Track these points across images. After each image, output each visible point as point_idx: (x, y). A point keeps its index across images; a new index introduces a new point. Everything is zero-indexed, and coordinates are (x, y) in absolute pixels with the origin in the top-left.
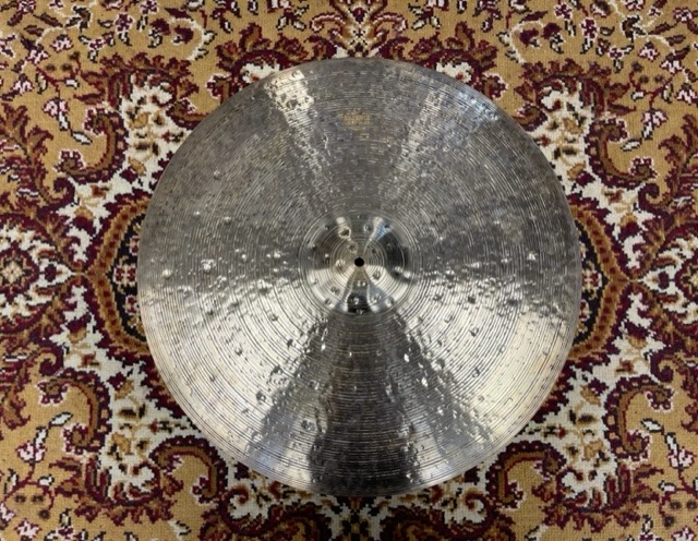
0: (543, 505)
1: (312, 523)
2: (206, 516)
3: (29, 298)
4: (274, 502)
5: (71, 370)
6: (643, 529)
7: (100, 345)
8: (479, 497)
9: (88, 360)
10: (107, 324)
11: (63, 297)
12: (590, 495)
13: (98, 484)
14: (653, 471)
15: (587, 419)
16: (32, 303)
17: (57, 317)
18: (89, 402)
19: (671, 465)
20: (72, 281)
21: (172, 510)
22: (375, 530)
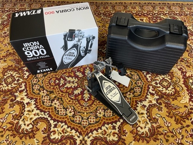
0: (133, 135)
1: (72, 141)
2: (44, 138)
3: (12, 85)
4: (63, 134)
5: (17, 101)
6: (161, 142)
7: (25, 96)
8: (116, 133)
9: (22, 99)
10: (28, 91)
11: (20, 85)
12: (145, 133)
13: (18, 128)
14: (161, 127)
15: (142, 114)
16: (12, 86)
17: (17, 90)
18: (20, 108)
19: (165, 126)
20: (23, 82)
21: (35, 136)
22: (89, 143)
